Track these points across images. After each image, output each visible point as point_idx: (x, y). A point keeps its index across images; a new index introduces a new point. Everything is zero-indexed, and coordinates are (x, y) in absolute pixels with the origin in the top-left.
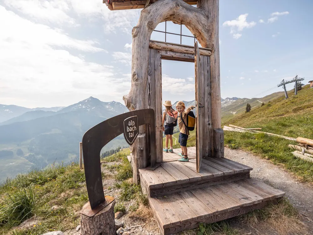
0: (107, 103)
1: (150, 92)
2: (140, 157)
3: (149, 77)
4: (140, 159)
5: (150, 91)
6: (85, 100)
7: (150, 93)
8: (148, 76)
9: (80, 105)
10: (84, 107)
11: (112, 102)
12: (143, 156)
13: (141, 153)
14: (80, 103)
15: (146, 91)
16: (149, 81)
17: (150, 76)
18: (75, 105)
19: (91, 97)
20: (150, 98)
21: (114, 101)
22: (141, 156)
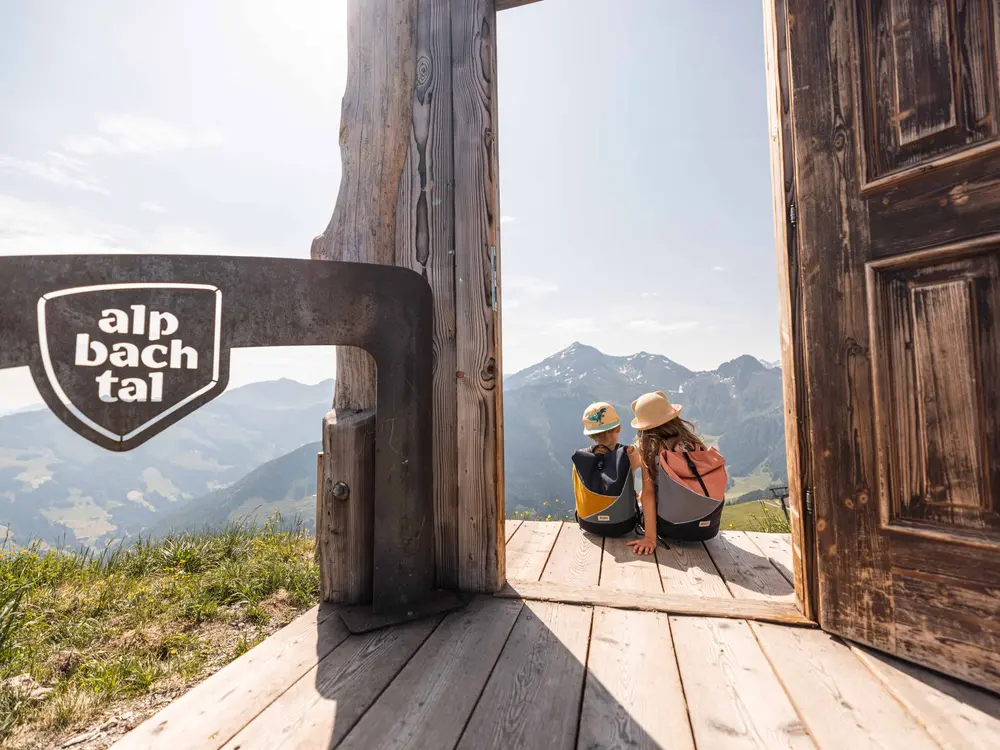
0: (621, 361)
1: (427, 189)
2: (332, 536)
3: (421, 112)
4: (333, 547)
5: (423, 184)
6: (560, 354)
7: (423, 194)
8: (417, 104)
9: (547, 368)
10: (556, 374)
11: (639, 355)
12: (345, 533)
13: (337, 515)
14: (547, 361)
15: (406, 186)
16: (421, 131)
17: (425, 106)
18: (534, 368)
19: (577, 346)
20: (423, 222)
21: (643, 353)
22: (335, 532)
